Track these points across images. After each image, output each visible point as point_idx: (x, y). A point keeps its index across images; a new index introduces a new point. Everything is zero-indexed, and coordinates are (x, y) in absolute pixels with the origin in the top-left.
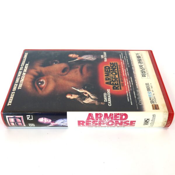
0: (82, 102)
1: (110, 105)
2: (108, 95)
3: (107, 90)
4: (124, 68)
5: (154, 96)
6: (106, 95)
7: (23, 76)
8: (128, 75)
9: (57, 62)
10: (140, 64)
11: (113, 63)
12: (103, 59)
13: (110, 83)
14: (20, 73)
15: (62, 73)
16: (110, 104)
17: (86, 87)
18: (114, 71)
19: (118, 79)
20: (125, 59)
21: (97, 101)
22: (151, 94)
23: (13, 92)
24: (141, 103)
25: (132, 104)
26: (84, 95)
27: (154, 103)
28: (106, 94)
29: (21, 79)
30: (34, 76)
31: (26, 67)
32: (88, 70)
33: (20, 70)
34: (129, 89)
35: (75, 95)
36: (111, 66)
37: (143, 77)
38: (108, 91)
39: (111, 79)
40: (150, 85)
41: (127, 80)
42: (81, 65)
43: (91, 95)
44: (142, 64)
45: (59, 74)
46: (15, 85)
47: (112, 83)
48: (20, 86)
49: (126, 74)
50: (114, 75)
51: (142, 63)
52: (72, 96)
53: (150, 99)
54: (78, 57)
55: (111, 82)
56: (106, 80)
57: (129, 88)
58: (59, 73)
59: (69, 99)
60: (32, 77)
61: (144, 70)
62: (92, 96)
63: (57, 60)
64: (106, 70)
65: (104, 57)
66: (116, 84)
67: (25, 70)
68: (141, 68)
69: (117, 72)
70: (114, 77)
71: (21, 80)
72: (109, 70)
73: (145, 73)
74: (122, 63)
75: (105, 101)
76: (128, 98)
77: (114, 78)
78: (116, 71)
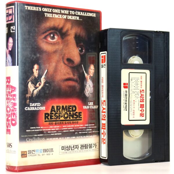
0: (29, 80)
1: (26, 109)
2: (38, 107)
3: (45, 107)
4: (74, 127)
5: (37, 155)
6: (37, 106)
7: (62, 16)
8: (64, 131)
9: (83, 52)
10: (80, 146)
11: (81, 115)
12: (87, 105)
13: (53, 111)
14: (67, 12)
15: (66, 58)
16: (28, 109)
17: (47, 84)
18: (70, 116)
19: (58, 119)
20: (88, 130)
21: (30, 96)
22: (39, 152)
23: (42, 9)
24: (28, 140)
25: (27, 131)
26: (38, 83)
27: (28, 154)
28: (39, 106)
29: (58, 15)
30: (62, 29)
31: (74, 18)
32: (70, 87)
33: (71, 11)
34: (45, 130)
35: (37, 73)
36: (77, 113)
37: (62, 147)
38: (43, 108)
39: (59, 112)
40: (51, 153)
41: (56, 129)
42: (78, 79)
43: (38, 89)
44: (79, 148)
45: (64, 55)
46: (50, 9)
47: (53, 112)
48: (49, 15)
49: (65, 129)
50: (64, 115)
51: (81, 149)
52: (37, 70)
53: (33, 150)
54: (89, 76)
55: (55, 111)
56: (57, 107)
57: (47, 130)
58: (66, 55)
59: (33, 68)
60: (61, 26)
61: (71, 150)
62: (37, 91)
63: (85, 51)
64: (70, 107)
65: (90, 106)
66: (52, 117)
67: (70, 17)
68: (74, 146)
69: (68, 119)
70: (61, 115)
71: (56, 15)
72: (70, 110)
73: (67, 150)
74: (82, 125)
75: (30, 104)
76: (35, 128)
77: (59, 116)
78: (70, 118)
